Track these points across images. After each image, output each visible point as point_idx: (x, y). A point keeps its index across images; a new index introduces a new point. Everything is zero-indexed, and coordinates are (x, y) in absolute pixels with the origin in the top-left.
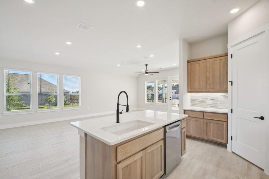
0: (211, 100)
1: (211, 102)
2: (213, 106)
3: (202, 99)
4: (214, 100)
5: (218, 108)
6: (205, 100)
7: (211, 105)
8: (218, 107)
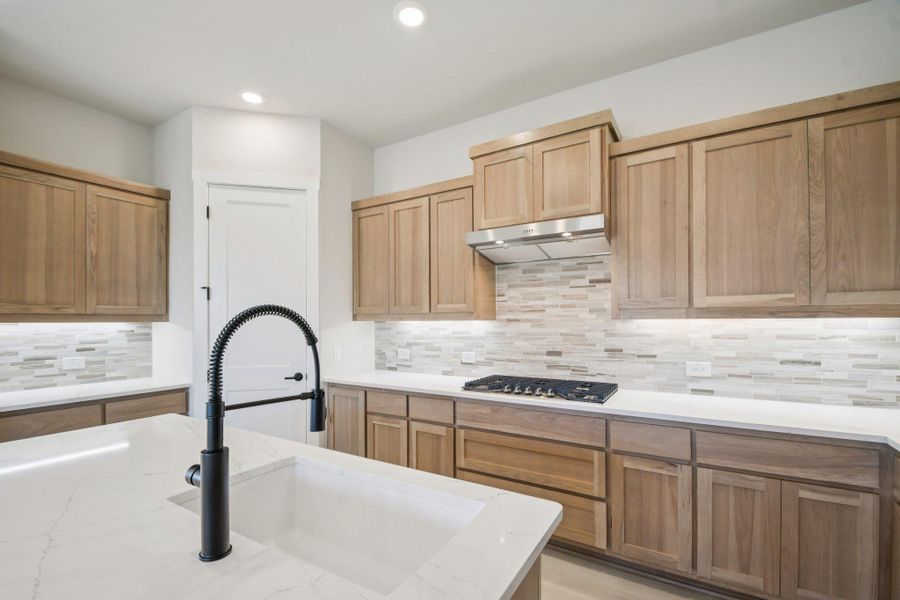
0: (78, 350)
1: (80, 360)
2: (87, 373)
3: (36, 348)
4: (93, 349)
5: (106, 380)
6: (50, 353)
7: (81, 374)
8: (107, 375)
